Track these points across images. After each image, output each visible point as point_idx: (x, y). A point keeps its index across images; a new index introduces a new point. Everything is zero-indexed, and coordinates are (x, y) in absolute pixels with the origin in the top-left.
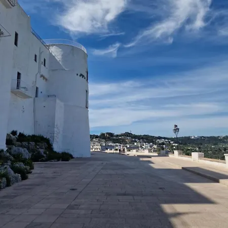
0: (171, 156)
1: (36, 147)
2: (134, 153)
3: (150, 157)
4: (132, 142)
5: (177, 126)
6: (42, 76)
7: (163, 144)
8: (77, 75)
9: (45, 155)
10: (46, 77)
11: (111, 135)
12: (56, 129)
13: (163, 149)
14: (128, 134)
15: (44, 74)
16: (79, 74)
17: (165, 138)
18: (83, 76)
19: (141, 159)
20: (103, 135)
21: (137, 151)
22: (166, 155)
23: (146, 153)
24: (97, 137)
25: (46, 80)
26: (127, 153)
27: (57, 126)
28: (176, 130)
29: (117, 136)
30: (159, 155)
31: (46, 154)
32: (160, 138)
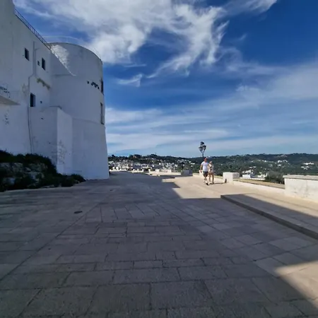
0: (195, 175)
1: (25, 170)
2: (157, 173)
3: (172, 177)
4: (157, 163)
5: (203, 143)
6: (39, 80)
7: (183, 163)
8: (88, 82)
9: (37, 180)
10: (46, 82)
11: (139, 156)
12: (59, 147)
13: (183, 167)
14: (154, 156)
15: (42, 79)
16: (91, 82)
17: (184, 159)
18: (96, 86)
19: (164, 180)
20: (132, 156)
21: (160, 171)
22: (190, 174)
23: (169, 172)
24: (126, 158)
25: (48, 87)
26: (150, 172)
27: (61, 143)
28: (203, 147)
29: (144, 157)
30: (183, 175)
31: (40, 178)
32: (180, 158)
